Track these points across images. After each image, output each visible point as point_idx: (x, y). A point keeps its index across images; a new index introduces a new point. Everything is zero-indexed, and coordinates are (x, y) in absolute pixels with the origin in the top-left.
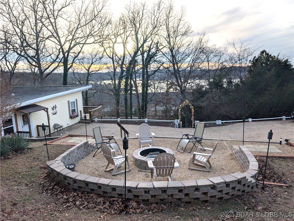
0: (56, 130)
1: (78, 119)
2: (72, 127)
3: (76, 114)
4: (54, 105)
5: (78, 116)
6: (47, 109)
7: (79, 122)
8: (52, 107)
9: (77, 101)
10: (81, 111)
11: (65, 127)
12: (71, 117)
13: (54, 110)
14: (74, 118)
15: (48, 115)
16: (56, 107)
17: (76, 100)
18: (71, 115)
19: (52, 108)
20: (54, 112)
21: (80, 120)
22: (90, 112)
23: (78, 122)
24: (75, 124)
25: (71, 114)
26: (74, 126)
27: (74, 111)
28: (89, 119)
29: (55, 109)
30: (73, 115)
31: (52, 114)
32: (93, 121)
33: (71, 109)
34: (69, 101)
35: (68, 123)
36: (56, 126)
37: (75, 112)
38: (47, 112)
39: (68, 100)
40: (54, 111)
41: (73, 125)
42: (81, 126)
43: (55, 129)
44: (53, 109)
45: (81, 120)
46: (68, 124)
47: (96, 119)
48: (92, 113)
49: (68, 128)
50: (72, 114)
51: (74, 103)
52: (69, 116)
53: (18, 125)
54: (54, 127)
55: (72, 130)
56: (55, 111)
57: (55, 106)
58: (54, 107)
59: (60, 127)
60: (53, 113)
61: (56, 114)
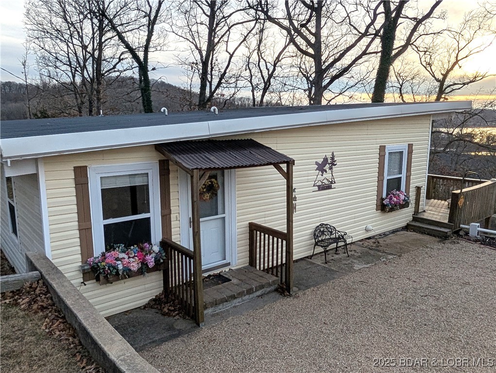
0: (320, 249)
1: (403, 217)
2: (381, 241)
3: (402, 197)
4: (329, 155)
5: (406, 204)
6: (290, 163)
7: (407, 228)
8: (320, 161)
9: (410, 152)
10: (418, 189)
11: (355, 239)
12: (383, 207)
13: (323, 171)
14: (392, 210)
15: (290, 189)
16: (333, 164)
17: (410, 146)
18: (383, 199)
19: (317, 163)
20: (325, 181)
21: (411, 218)
22: (455, 197)
23: (404, 224)
24: (394, 232)
25: (384, 196)
26: (388, 240)
27: (395, 184)
28: (446, 221)
29: (331, 168)
30: (391, 199)
31: (316, 188)
32: (461, 233)
33: (386, 177)
34: (382, 148)
35: (370, 227)
36: (323, 233)
37: (399, 189)
38: (288, 176)
39: (382, 142)
40: (325, 175)
41: (385, 235)
43: (316, 244)
44: (321, 168)
45: (415, 219)
46: (367, 230)
47: (475, 228)
48: (461, 202)
49: (366, 244)
50: (387, 194)
51: (398, 157)
52: (373, 201)
53: (173, 216)
54: (315, 236)
55: (379, 258)
56: (328, 175)
57: (333, 158)
58: (326, 160)
59: (336, 240)
60: (320, 183)
61: (329, 187)
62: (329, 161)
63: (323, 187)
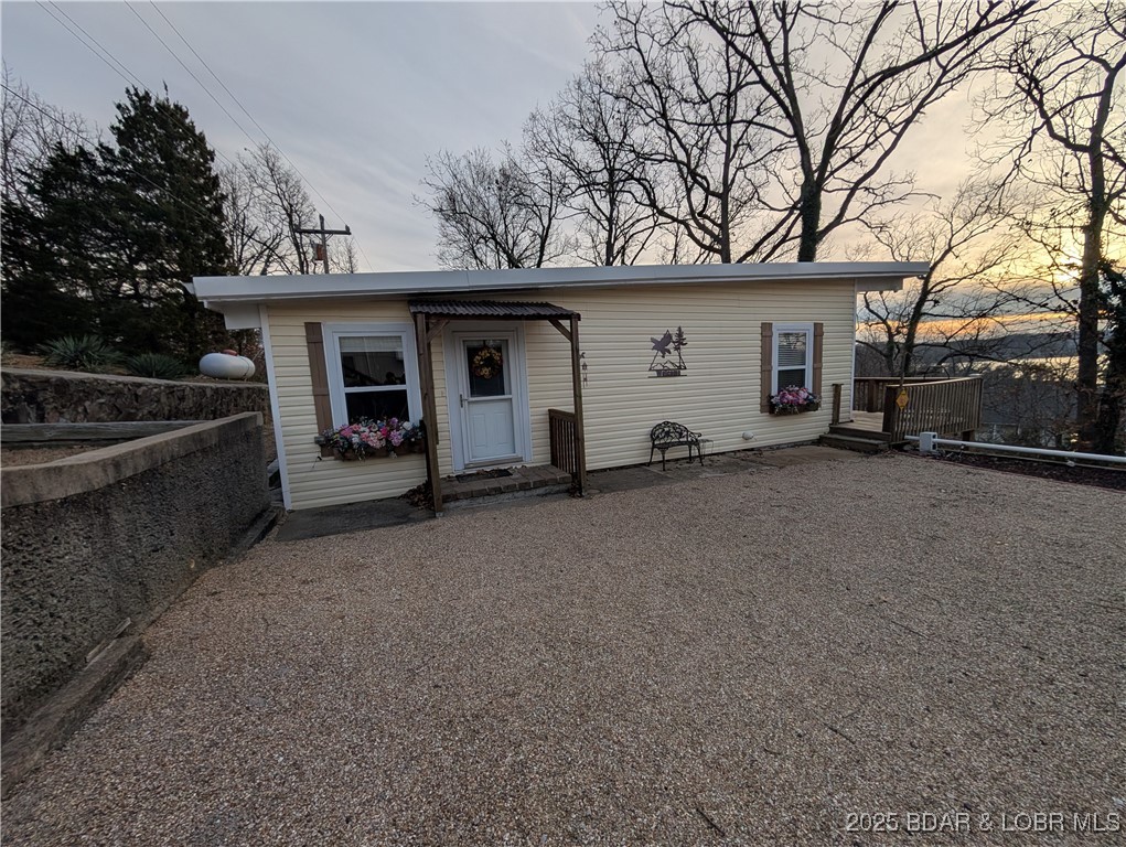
0: (658, 457)
1: (814, 425)
2: (766, 453)
4: (673, 331)
5: (811, 405)
7: (820, 441)
8: (659, 338)
10: (837, 388)
12: (772, 408)
13: (665, 351)
14: (786, 413)
16: (681, 342)
17: (818, 326)
18: (771, 397)
19: (653, 340)
20: (669, 365)
21: (827, 429)
23: (816, 436)
24: (796, 445)
25: (774, 391)
26: (779, 452)
27: (792, 378)
29: (677, 349)
30: (785, 396)
31: (655, 374)
33: (776, 368)
34: (766, 328)
35: (751, 433)
36: (666, 434)
37: (801, 385)
39: (766, 319)
40: (668, 357)
41: (779, 448)
42: (831, 458)
43: (656, 447)
44: (661, 346)
45: (833, 430)
46: (745, 438)
50: (779, 391)
51: (798, 338)
52: (757, 400)
54: (654, 438)
56: (673, 357)
57: (680, 334)
58: (668, 337)
60: (660, 367)
61: (675, 373)
62: (674, 339)
63: (664, 373)
